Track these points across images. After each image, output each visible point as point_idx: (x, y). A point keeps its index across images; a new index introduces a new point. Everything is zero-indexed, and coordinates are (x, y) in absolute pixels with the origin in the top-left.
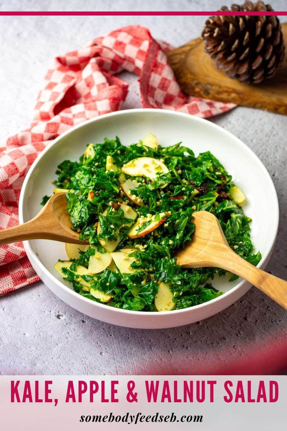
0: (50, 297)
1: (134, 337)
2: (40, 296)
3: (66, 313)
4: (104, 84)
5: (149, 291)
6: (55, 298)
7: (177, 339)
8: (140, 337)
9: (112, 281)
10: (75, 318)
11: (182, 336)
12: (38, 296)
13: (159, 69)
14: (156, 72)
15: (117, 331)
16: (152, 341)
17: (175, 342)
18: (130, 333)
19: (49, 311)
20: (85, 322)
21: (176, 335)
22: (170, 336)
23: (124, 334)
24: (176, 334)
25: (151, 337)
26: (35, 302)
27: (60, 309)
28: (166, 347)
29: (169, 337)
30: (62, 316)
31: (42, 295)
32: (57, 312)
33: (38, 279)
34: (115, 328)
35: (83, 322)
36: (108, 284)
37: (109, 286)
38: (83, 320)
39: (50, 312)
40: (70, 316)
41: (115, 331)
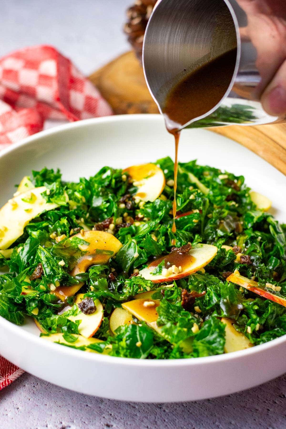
0: (36, 406)
1: (202, 424)
2: (18, 408)
3: (75, 421)
4: (8, 113)
5: (213, 334)
6: (46, 405)
7: (270, 410)
8: (212, 422)
9: (144, 338)
10: (92, 425)
11: (276, 403)
12: (16, 410)
13: (79, 86)
14: (76, 89)
15: (170, 424)
16: (233, 422)
17: (270, 415)
18: (193, 422)
19: (44, 426)
20: (112, 426)
21: (266, 404)
22: (257, 408)
23: (185, 426)
24: (265, 402)
25: (229, 417)
26: (13, 419)
27: (62, 418)
28: (260, 424)
29: (257, 410)
30: (70, 427)
31: (22, 406)
32: (57, 424)
33: (7, 383)
34: (165, 421)
35: (108, 426)
36: (139, 344)
37: (142, 346)
38: (106, 423)
39: (47, 426)
40: (83, 423)
41: (167, 426)
